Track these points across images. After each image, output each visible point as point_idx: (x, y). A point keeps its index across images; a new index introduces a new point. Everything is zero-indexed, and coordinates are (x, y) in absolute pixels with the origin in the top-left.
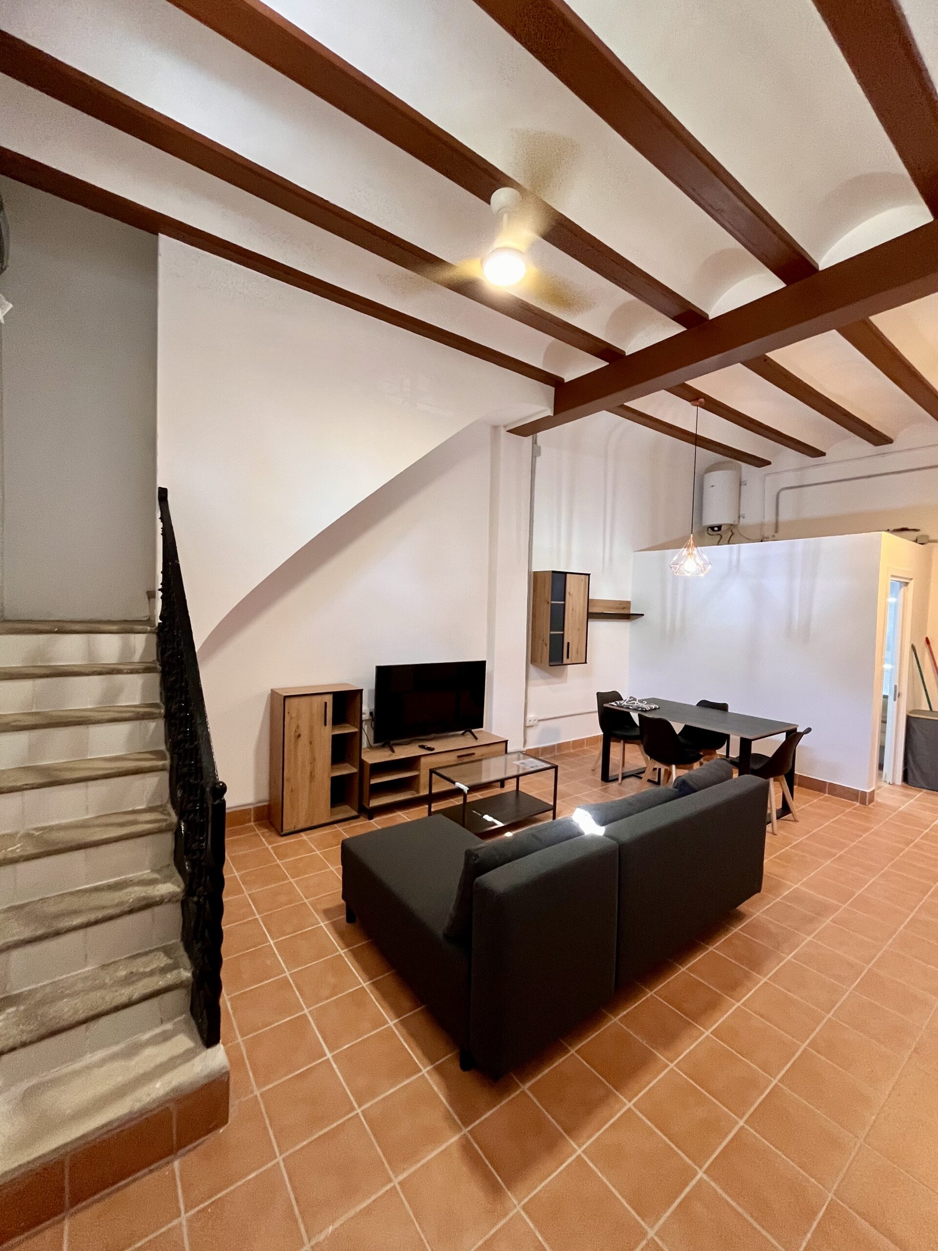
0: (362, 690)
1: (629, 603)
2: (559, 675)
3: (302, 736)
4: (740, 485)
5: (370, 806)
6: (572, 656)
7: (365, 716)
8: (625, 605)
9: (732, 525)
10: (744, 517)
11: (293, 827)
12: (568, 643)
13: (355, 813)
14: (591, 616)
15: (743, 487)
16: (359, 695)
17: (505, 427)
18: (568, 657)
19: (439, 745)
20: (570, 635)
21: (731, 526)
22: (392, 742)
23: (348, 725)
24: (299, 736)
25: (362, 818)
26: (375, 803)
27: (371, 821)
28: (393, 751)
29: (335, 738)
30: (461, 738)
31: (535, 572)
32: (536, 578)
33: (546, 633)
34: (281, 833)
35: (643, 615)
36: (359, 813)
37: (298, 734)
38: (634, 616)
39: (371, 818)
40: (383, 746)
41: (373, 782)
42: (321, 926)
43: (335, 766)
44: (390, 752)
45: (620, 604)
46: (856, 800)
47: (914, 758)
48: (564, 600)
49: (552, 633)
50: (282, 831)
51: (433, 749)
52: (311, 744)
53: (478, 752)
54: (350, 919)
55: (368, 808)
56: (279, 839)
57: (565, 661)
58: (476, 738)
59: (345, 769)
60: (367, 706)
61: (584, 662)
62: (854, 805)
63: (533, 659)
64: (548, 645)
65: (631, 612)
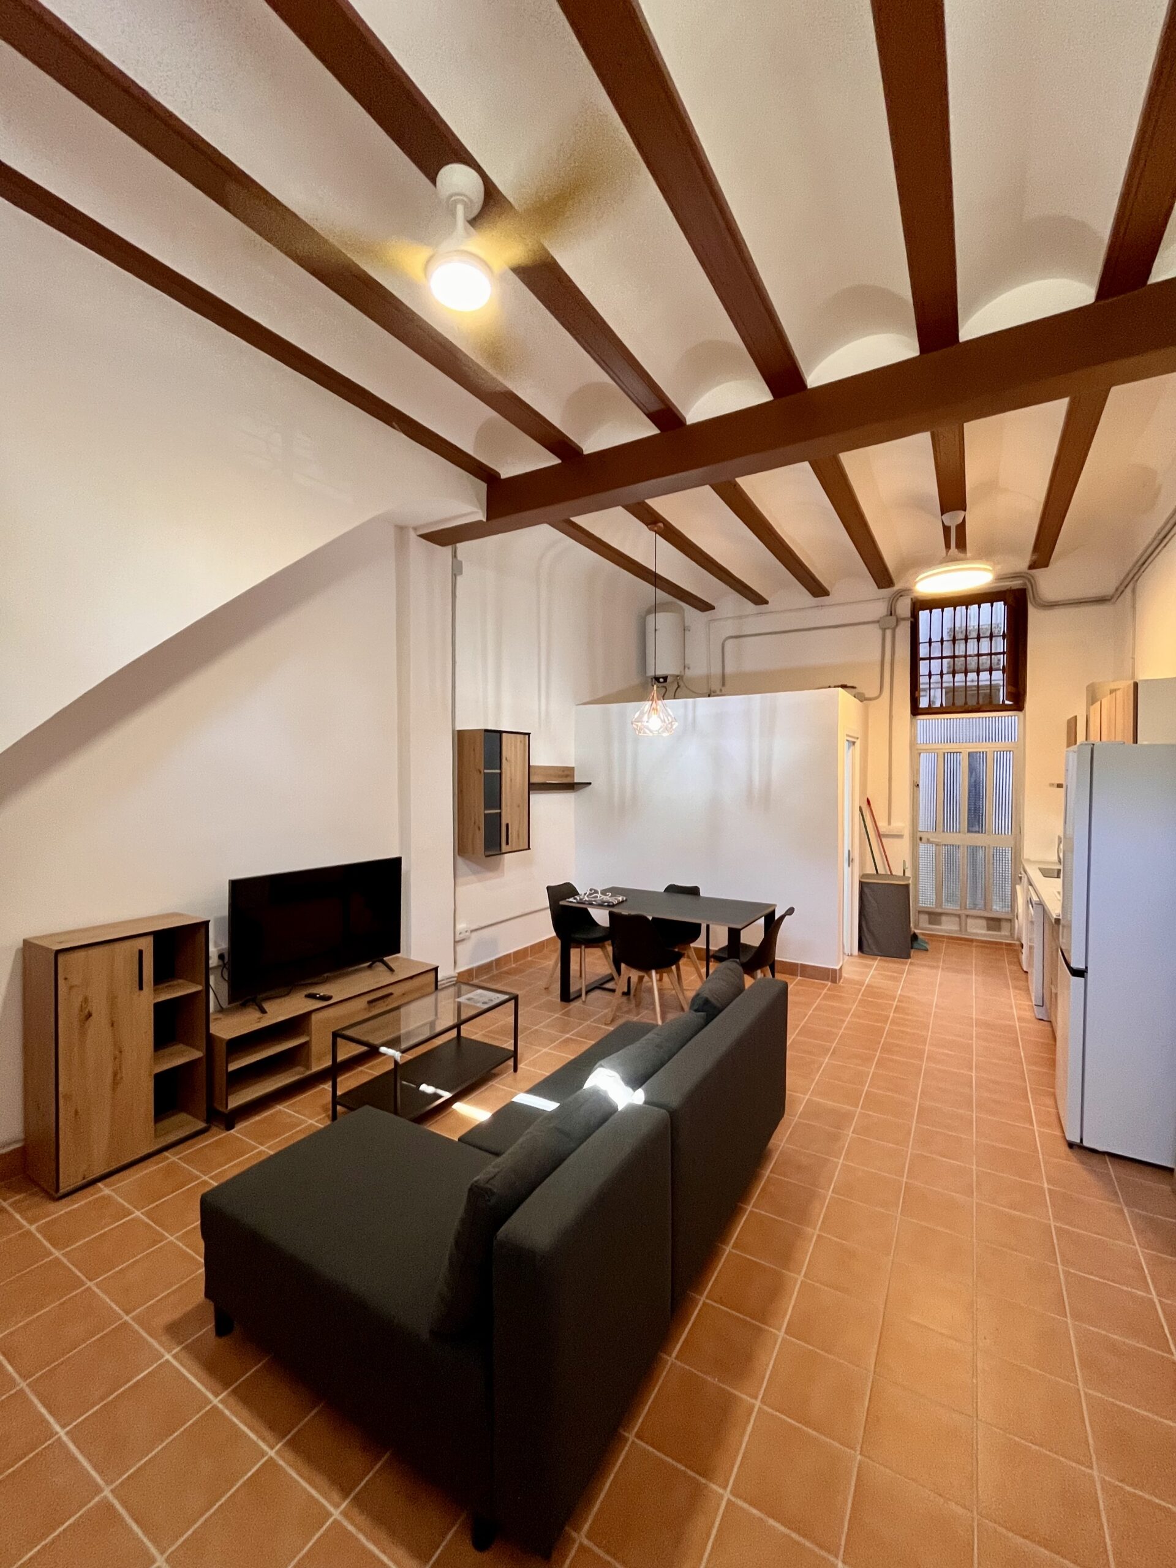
0: (206, 924)
1: (573, 768)
2: (495, 868)
3: (94, 1015)
4: (684, 630)
5: (229, 1108)
6: (512, 841)
7: (214, 961)
8: (569, 773)
9: (678, 676)
10: (689, 668)
11: (80, 1178)
12: (507, 825)
13: (201, 1125)
14: (533, 787)
15: (687, 632)
16: (203, 931)
17: (415, 529)
18: (507, 843)
19: (337, 989)
20: (508, 815)
21: (678, 678)
22: (260, 997)
23: (181, 981)
24: (90, 1015)
25: (214, 1129)
26: (236, 1101)
27: (232, 1131)
28: (263, 1011)
29: (159, 1008)
30: (368, 973)
31: (459, 732)
32: (461, 739)
33: (479, 811)
34: (55, 1194)
35: (590, 784)
36: (207, 1123)
37: (86, 1012)
38: (580, 786)
39: (230, 1127)
40: (244, 1006)
41: (232, 1067)
42: (167, 1361)
43: (161, 1052)
44: (258, 1014)
45: (563, 771)
46: (827, 980)
47: (867, 923)
48: (501, 768)
49: (487, 812)
50: (57, 1189)
51: (330, 998)
52: (112, 1025)
53: (397, 990)
54: (223, 1328)
55: (226, 1111)
56: (52, 1206)
57: (504, 848)
58: (391, 970)
59: (181, 1054)
60: (217, 944)
61: (527, 847)
62: (826, 985)
63: (462, 848)
64: (482, 826)
65: (576, 781)
